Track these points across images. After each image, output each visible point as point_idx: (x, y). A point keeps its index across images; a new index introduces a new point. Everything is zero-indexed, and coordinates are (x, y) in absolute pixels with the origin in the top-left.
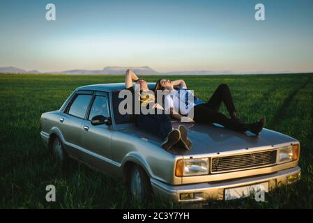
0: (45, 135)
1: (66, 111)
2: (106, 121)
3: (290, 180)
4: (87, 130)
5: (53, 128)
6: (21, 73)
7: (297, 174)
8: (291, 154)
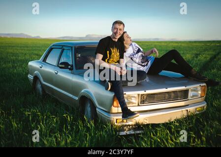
0: (30, 77)
1: (44, 60)
2: (70, 67)
3: (198, 111)
4: (56, 73)
5: (36, 72)
6: (28, 37)
7: (204, 107)
8: (200, 92)
